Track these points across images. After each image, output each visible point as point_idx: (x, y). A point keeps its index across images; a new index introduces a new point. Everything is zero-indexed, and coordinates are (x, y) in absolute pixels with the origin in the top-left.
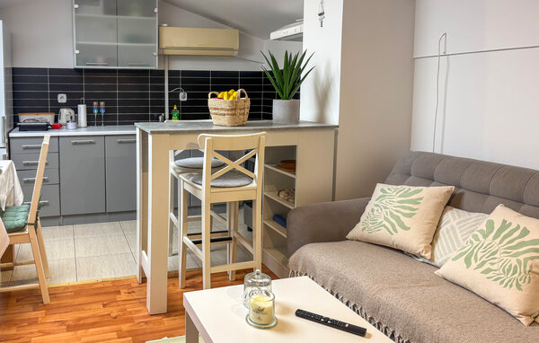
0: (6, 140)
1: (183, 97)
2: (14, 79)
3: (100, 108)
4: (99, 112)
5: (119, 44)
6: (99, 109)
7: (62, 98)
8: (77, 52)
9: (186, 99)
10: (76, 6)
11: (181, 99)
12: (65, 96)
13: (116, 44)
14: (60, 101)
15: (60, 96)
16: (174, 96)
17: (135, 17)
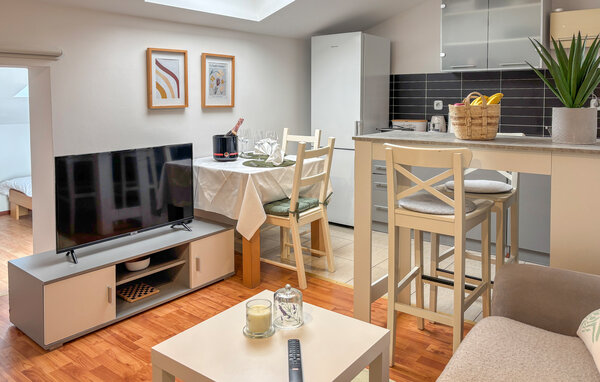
7: (438, 105)
8: (443, 55)
10: (443, 6)
12: (441, 102)
14: (436, 108)
15: (436, 102)
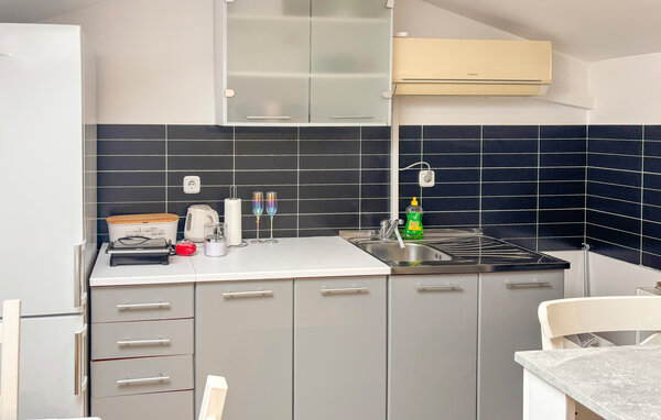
0: (84, 296)
1: (426, 179)
2: (100, 147)
3: (267, 204)
4: (265, 212)
5: (313, 75)
6: (265, 205)
7: (192, 185)
8: (230, 93)
9: (432, 184)
11: (423, 183)
12: (197, 179)
13: (307, 75)
14: (187, 190)
15: (187, 179)
16: (408, 178)
17: (344, 19)
